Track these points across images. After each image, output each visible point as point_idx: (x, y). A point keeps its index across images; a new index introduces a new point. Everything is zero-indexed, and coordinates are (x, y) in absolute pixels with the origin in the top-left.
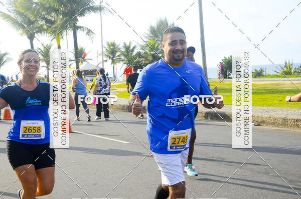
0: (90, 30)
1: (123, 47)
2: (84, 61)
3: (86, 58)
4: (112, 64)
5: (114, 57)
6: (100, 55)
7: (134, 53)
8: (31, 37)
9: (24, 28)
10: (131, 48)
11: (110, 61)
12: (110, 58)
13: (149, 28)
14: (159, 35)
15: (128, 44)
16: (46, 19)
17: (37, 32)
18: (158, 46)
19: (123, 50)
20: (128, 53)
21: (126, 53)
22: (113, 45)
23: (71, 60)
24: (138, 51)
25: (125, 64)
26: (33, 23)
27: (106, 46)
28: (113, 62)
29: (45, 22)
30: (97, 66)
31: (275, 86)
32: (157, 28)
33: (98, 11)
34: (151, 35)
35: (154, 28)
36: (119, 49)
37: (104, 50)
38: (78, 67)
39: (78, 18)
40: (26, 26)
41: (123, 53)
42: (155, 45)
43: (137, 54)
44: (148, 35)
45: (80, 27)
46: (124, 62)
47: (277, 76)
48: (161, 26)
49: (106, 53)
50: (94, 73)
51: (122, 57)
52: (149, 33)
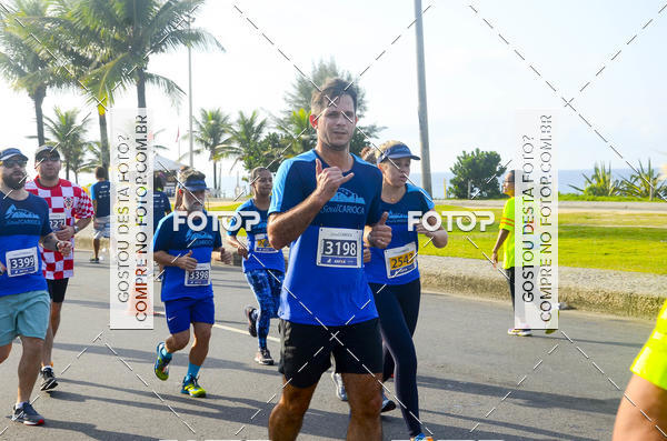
0: (172, 84)
1: (238, 121)
4: (210, 159)
5: (216, 143)
6: (185, 138)
7: (263, 137)
8: (38, 96)
9: (22, 74)
10: (256, 125)
11: (207, 153)
12: (207, 145)
15: (248, 116)
16: (76, 54)
17: (51, 84)
19: (238, 129)
20: (248, 135)
21: (245, 137)
22: (216, 117)
24: (272, 131)
25: (241, 159)
26: (43, 63)
27: (200, 118)
28: (215, 154)
29: (73, 62)
31: (584, 220)
32: (315, 82)
35: (307, 83)
36: (229, 126)
37: (195, 128)
39: (149, 55)
40: (26, 70)
41: (236, 136)
43: (268, 138)
44: (293, 96)
45: (151, 77)
46: (237, 156)
47: (577, 197)
48: (321, 78)
49: (198, 135)
51: (236, 145)
52: (295, 92)
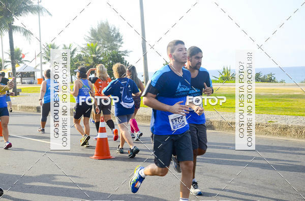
0: (27, 31)
2: (21, 62)
3: (22, 60)
7: (75, 56)
10: (72, 51)
12: (49, 60)
13: (90, 31)
14: (100, 38)
15: (68, 46)
18: (99, 50)
22: (53, 46)
23: (7, 62)
24: (79, 53)
30: (35, 68)
32: (99, 30)
33: (36, 12)
34: (92, 38)
35: (95, 31)
37: (43, 52)
38: (14, 69)
39: (14, 17)
42: (96, 48)
43: (77, 56)
44: (89, 37)
45: (16, 27)
47: (215, 81)
48: (102, 28)
49: (45, 55)
50: (31, 76)
52: (89, 35)
